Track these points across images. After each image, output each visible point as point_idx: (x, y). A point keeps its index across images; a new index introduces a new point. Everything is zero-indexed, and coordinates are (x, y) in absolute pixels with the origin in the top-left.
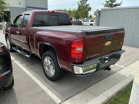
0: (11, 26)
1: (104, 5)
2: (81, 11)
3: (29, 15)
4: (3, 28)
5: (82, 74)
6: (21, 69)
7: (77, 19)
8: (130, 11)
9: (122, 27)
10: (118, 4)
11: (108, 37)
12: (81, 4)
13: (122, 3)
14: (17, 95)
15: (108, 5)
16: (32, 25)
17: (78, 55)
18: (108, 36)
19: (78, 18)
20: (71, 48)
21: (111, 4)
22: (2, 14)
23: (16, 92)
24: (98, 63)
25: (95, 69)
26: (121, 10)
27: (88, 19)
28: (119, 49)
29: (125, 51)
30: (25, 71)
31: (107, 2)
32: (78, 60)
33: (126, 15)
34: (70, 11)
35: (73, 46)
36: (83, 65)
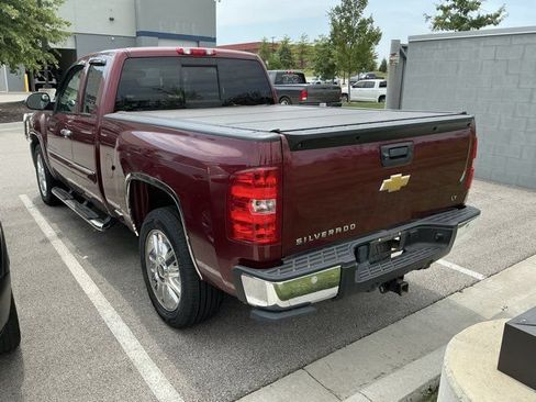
0: (46, 109)
1: (433, 20)
2: (340, 44)
3: (102, 64)
4: (25, 116)
5: (275, 310)
6: (69, 273)
7: (324, 78)
8: (525, 45)
9: (464, 113)
10: (488, 16)
11: (391, 158)
12: (342, 18)
13: (503, 14)
14: (27, 380)
15: (448, 20)
16: (112, 105)
17: (262, 231)
18: (393, 153)
19: (329, 71)
20: (232, 201)
21: (461, 17)
22: (39, 63)
23: (26, 366)
24: (346, 264)
25: (335, 290)
26: (488, 42)
27: (373, 77)
28: (451, 204)
29: (478, 213)
30: (81, 284)
31: (442, 8)
32: (261, 252)
33: (508, 61)
34: (303, 46)
35: (238, 192)
36: (277, 272)
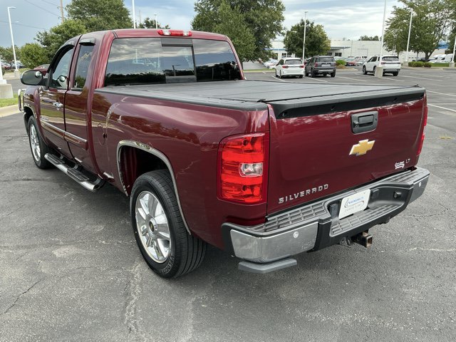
0: (39, 84)
3: (92, 44)
5: (260, 262)
11: (360, 125)
17: (249, 192)
18: (363, 120)
20: (222, 165)
24: (322, 221)
29: (429, 174)
35: (228, 157)
36: (264, 228)
